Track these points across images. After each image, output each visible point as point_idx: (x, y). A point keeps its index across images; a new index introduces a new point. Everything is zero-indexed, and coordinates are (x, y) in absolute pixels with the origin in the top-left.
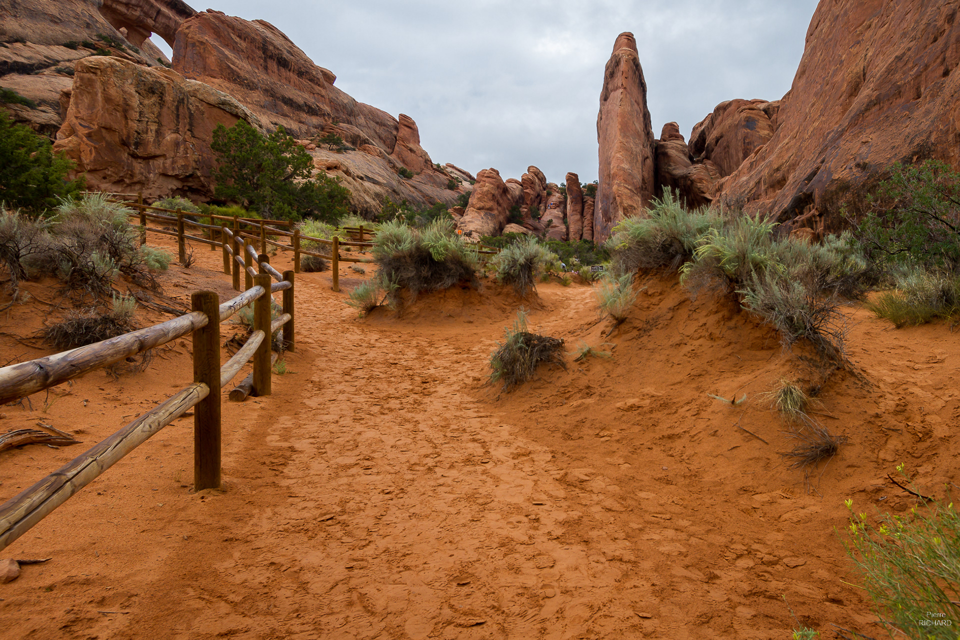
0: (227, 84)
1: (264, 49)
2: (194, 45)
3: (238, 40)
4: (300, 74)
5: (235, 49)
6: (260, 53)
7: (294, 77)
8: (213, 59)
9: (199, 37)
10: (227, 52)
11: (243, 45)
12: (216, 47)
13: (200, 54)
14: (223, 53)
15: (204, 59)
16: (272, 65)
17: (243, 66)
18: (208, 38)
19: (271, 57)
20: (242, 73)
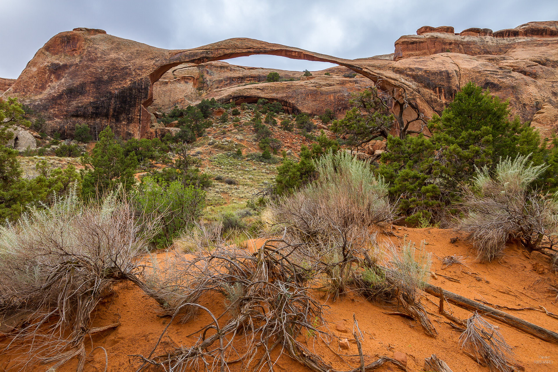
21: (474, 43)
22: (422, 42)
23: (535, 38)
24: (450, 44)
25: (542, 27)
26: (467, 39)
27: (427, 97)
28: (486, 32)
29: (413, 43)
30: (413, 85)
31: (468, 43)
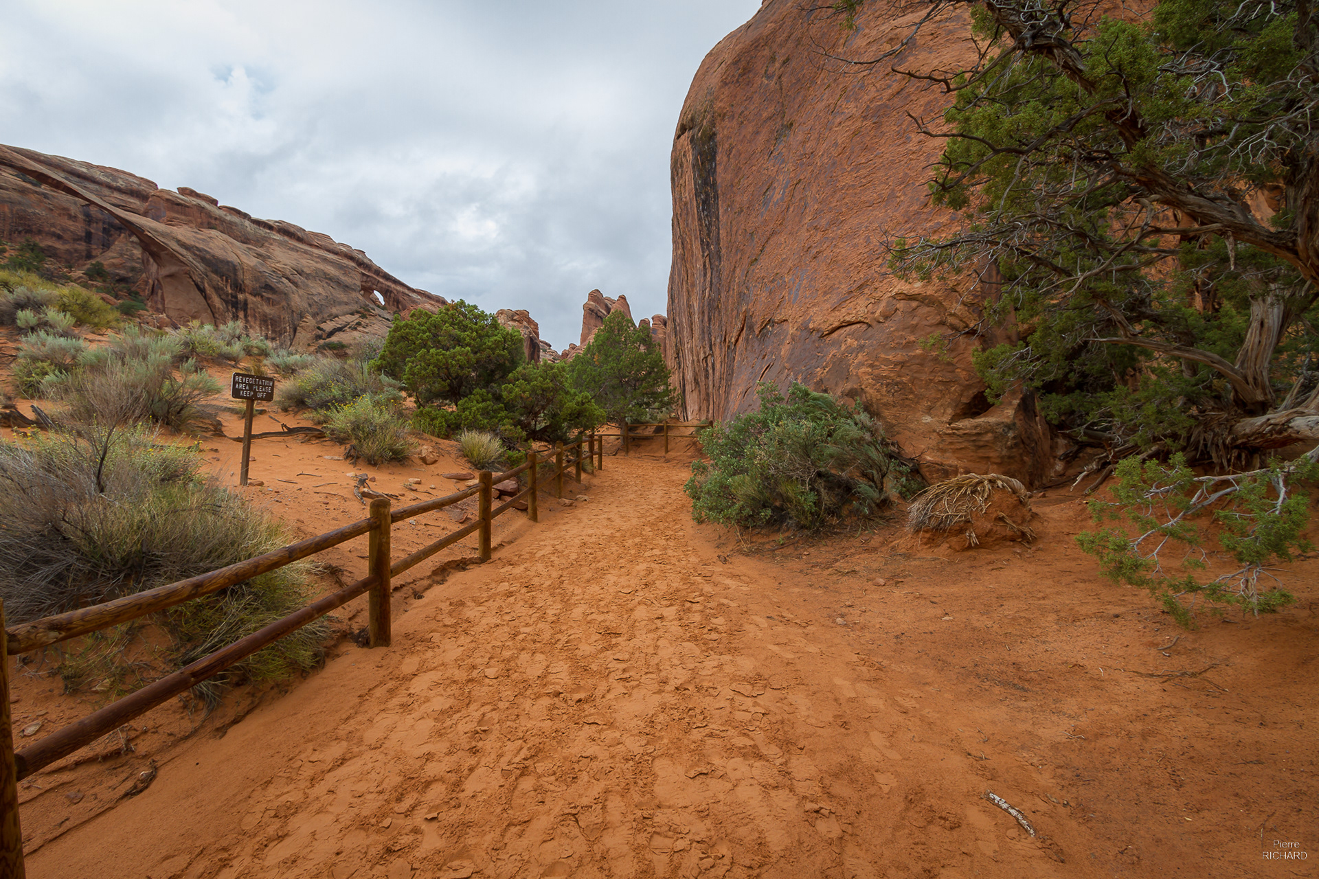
21: (236, 224)
22: (188, 207)
23: (286, 238)
24: (216, 219)
25: (292, 230)
26: (228, 218)
27: (215, 283)
28: (246, 216)
29: (179, 204)
30: (201, 267)
31: (231, 223)
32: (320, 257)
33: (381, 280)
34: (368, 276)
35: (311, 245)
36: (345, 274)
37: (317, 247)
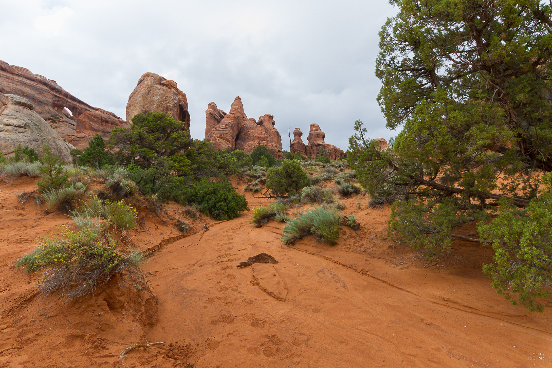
0: (91, 132)
1: (101, 119)
2: (82, 122)
3: (94, 118)
4: (112, 124)
5: (93, 121)
6: (100, 121)
7: (110, 125)
8: (87, 125)
9: (83, 120)
10: (91, 123)
11: (95, 119)
12: (88, 122)
13: (84, 125)
14: (90, 123)
15: (85, 125)
16: (104, 123)
17: (95, 126)
18: (86, 120)
19: (103, 121)
20: (95, 128)
32: (19, 81)
33: (69, 100)
34: (59, 98)
35: (13, 74)
36: (40, 94)
37: (18, 75)
